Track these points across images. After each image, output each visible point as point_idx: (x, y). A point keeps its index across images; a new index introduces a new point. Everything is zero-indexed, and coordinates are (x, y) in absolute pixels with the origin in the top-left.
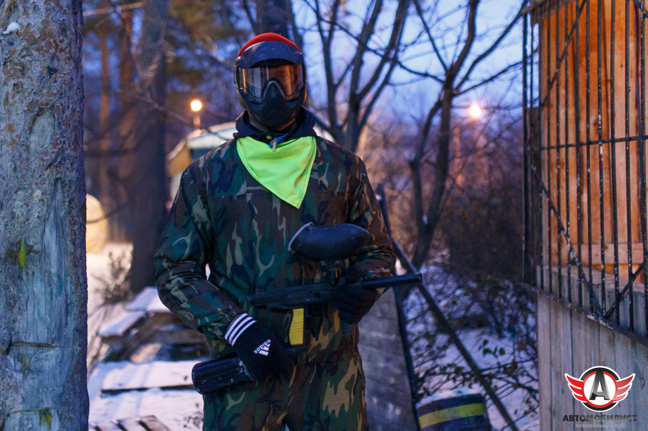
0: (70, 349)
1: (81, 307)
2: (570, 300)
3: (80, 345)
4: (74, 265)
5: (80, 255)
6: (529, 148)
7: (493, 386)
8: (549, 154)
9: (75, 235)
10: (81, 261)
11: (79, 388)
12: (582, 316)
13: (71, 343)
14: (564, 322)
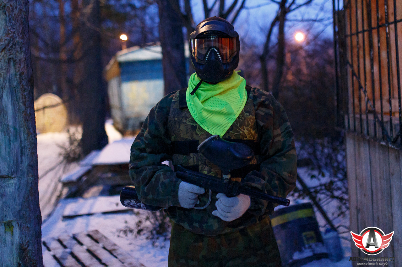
0: (26, 179)
1: (32, 149)
2: (368, 134)
3: (32, 176)
4: (25, 120)
5: (29, 113)
6: (337, 37)
7: (317, 199)
8: (351, 39)
9: (25, 98)
10: (31, 117)
11: (33, 206)
12: (377, 143)
13: (26, 175)
14: (364, 150)
